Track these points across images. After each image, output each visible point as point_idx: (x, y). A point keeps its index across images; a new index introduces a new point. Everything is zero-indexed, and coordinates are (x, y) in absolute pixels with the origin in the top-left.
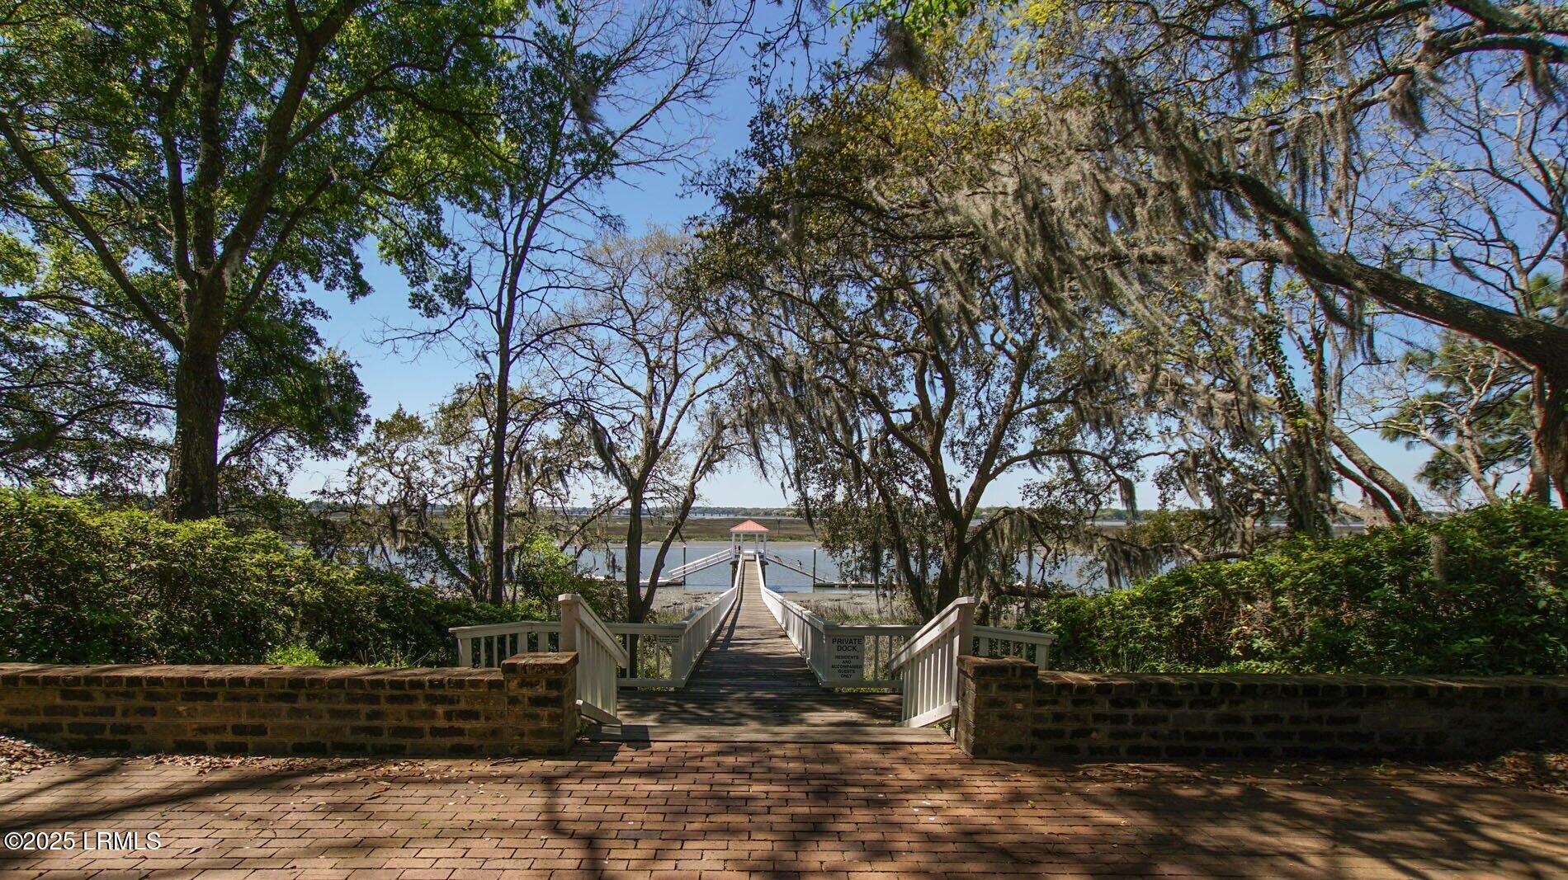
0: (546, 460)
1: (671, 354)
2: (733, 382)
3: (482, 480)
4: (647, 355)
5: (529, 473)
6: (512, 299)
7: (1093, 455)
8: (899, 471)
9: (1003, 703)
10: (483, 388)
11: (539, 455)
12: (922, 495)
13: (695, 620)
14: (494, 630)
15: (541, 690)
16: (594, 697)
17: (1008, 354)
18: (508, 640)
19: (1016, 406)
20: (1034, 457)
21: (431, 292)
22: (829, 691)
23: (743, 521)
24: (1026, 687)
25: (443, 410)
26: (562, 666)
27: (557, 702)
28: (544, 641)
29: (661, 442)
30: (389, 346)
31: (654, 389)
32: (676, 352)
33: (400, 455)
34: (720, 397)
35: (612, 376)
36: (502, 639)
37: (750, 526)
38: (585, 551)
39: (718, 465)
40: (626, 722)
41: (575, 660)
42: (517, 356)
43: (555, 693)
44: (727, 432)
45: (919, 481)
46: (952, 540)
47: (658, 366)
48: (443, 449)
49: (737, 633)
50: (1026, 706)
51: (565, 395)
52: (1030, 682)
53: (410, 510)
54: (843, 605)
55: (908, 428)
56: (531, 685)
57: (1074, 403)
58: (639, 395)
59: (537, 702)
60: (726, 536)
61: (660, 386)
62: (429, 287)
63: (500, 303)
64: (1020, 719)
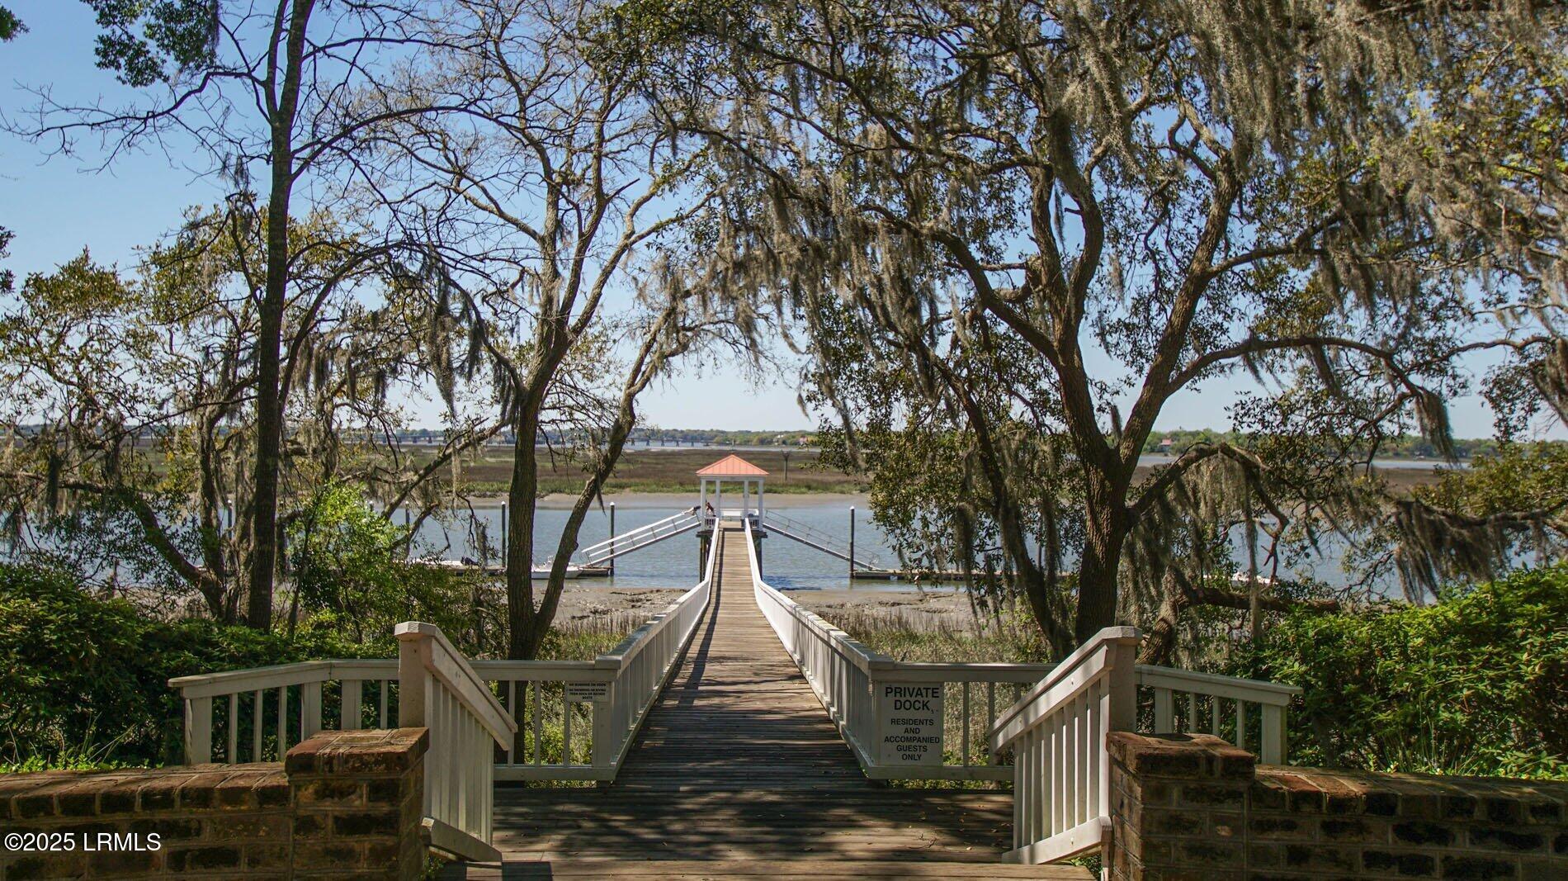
0: (357, 351)
1: (589, 158)
2: (702, 212)
3: (232, 390)
4: (546, 161)
5: (322, 374)
6: (295, 58)
7: (1364, 348)
8: (1004, 373)
9: (1194, 824)
10: (239, 221)
11: (345, 341)
12: (1049, 420)
13: (633, 651)
14: (258, 680)
15: (359, 803)
16: (453, 808)
17: (1201, 165)
18: (284, 696)
19: (1218, 259)
20: (1252, 351)
21: (139, 37)
22: (880, 786)
23: (723, 455)
24: (1235, 795)
25: (157, 259)
26: (400, 757)
27: (388, 824)
28: (352, 703)
29: (572, 321)
30: (52, 140)
31: (559, 224)
32: (599, 158)
33: (75, 340)
34: (677, 239)
35: (484, 201)
36: (271, 696)
37: (734, 467)
38: (428, 520)
39: (676, 361)
40: (510, 855)
41: (423, 744)
42: (306, 164)
43: (384, 808)
44: (692, 301)
45: (1043, 393)
46: (1102, 502)
47: (566, 182)
48: (161, 330)
49: (711, 670)
50: (1236, 830)
51: (397, 236)
52: (1241, 785)
53: (87, 445)
54: (907, 613)
55: (1022, 296)
56: (342, 793)
57: (1323, 254)
58: (533, 234)
59: (351, 825)
60: (689, 483)
61: (571, 218)
62: (137, 29)
63: (272, 65)
64: (1227, 854)
